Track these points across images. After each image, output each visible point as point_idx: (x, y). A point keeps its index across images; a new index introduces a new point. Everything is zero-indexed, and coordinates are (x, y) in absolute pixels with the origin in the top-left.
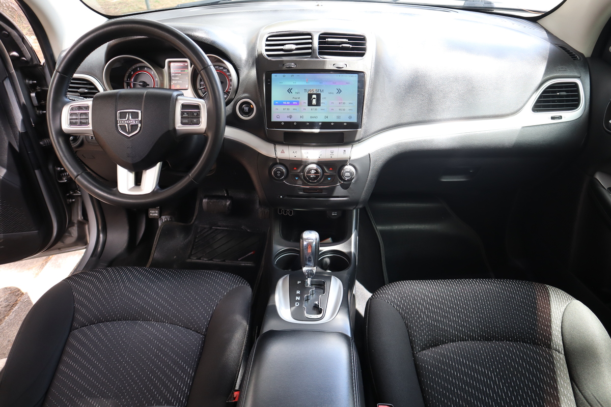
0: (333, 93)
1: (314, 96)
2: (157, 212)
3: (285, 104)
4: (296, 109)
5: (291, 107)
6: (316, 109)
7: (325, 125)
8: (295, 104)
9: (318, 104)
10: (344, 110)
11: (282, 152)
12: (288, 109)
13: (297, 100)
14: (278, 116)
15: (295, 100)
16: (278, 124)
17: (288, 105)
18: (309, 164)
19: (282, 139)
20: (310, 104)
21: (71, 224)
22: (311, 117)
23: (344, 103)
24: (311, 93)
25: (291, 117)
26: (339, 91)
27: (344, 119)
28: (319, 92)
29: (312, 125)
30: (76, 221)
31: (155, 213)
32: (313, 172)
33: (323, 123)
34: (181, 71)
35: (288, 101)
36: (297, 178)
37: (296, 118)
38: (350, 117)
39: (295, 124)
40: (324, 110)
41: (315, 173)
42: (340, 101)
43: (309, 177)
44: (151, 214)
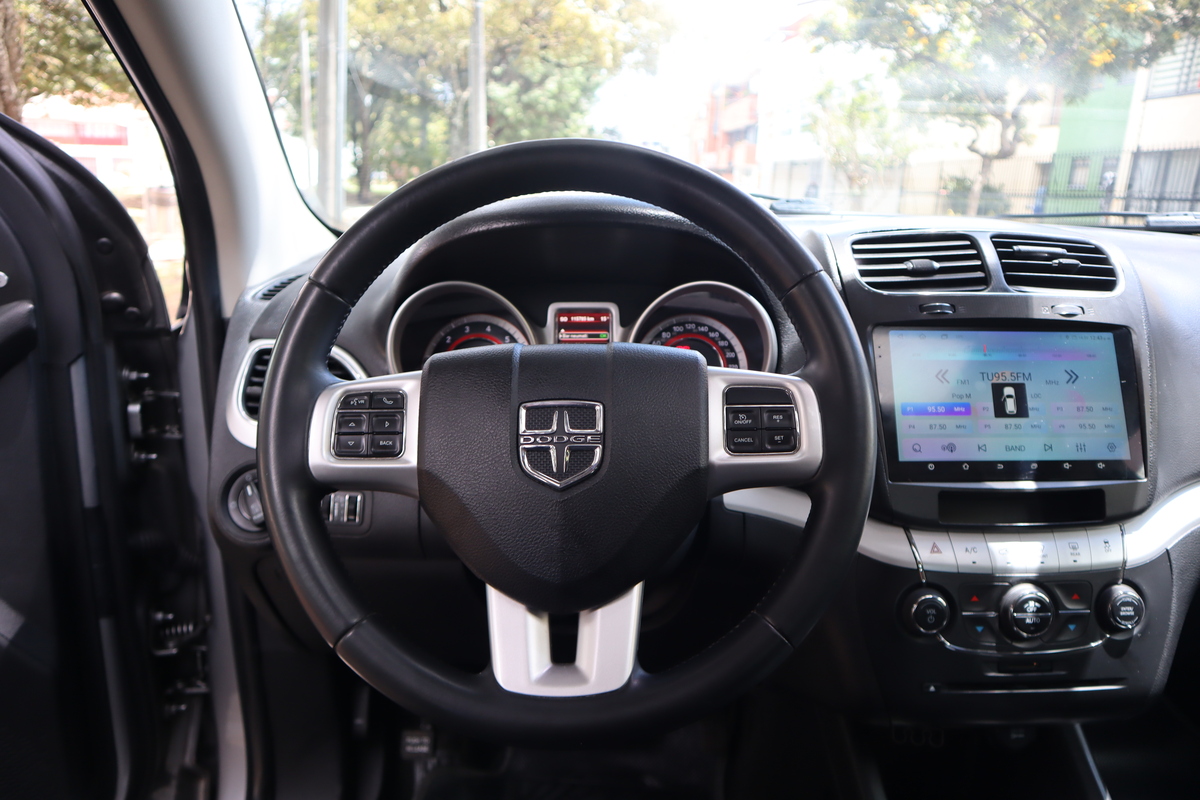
0: (1057, 383)
1: (1009, 391)
2: (426, 740)
3: (932, 414)
4: (964, 427)
5: (951, 422)
6: (1018, 427)
7: (1047, 470)
8: (959, 413)
9: (1022, 411)
10: (1092, 426)
11: (932, 551)
12: (943, 427)
13: (965, 400)
14: (917, 447)
15: (959, 401)
16: (918, 470)
17: (941, 414)
18: (1012, 585)
19: (932, 511)
20: (1000, 411)
21: (163, 780)
22: (1008, 449)
23: (1090, 409)
24: (1000, 381)
25: (951, 448)
26: (1073, 377)
27: (1096, 452)
28: (1020, 381)
29: (1013, 470)
30: (174, 770)
31: (421, 744)
32: (1032, 606)
33: (1040, 463)
34: (590, 336)
35: (941, 405)
36: (980, 629)
37: (968, 451)
38: (1112, 447)
39: (966, 467)
40: (1039, 427)
41: (1038, 610)
42: (1079, 404)
43: (1021, 623)
44: (409, 749)
